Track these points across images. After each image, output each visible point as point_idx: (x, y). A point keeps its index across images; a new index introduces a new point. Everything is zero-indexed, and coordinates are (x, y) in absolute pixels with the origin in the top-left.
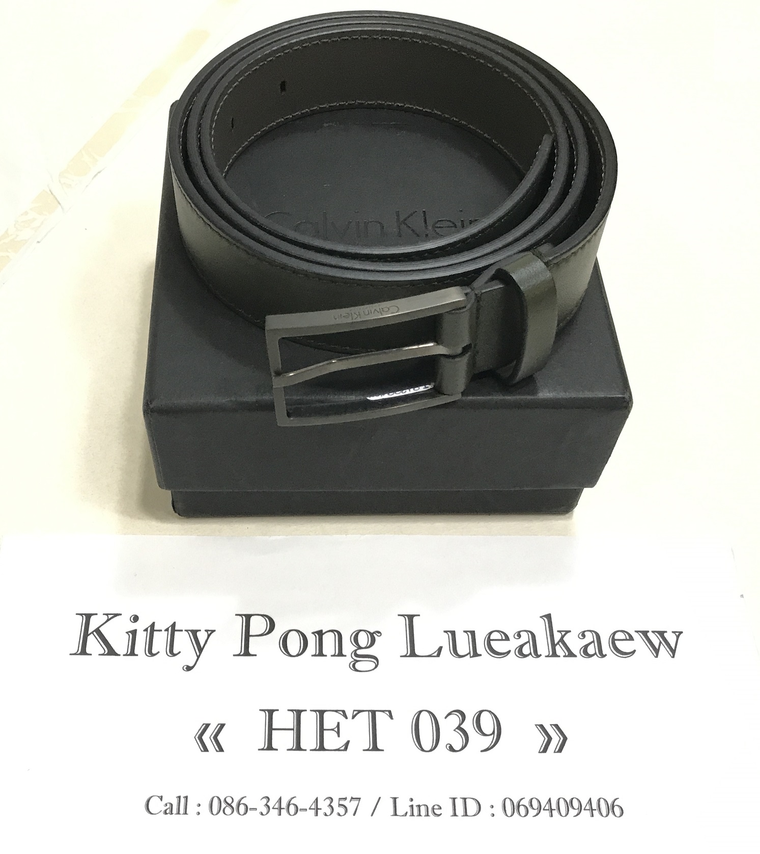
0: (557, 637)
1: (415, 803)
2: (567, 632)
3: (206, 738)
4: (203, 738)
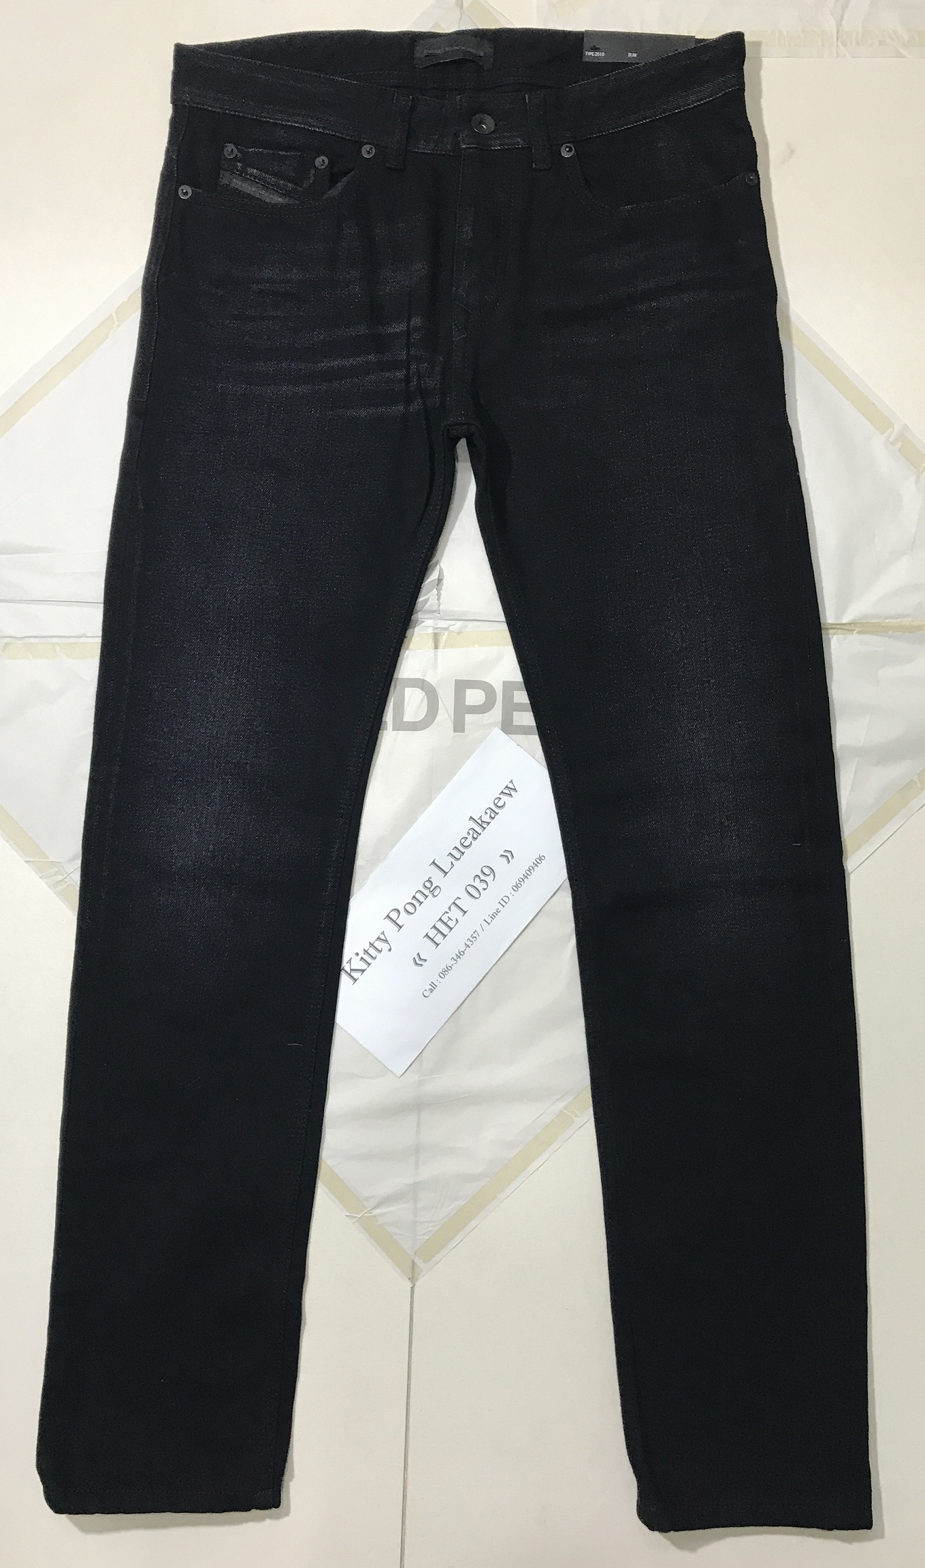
0: (480, 822)
1: (491, 915)
2: (481, 817)
3: (418, 962)
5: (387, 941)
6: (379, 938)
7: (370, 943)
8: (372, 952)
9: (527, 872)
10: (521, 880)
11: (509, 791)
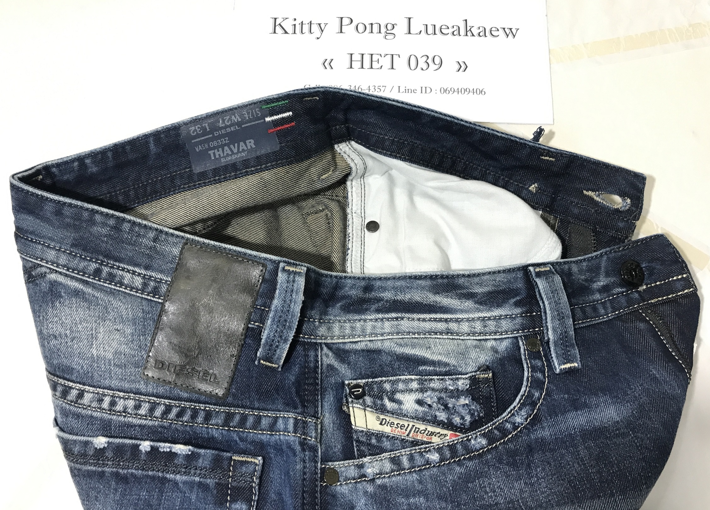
0: (468, 29)
1: (407, 89)
2: (473, 27)
3: (327, 64)
4: (325, 64)
5: (322, 31)
6: (320, 24)
7: (311, 22)
8: (306, 28)
9: (463, 90)
10: (452, 90)
11: (510, 33)
